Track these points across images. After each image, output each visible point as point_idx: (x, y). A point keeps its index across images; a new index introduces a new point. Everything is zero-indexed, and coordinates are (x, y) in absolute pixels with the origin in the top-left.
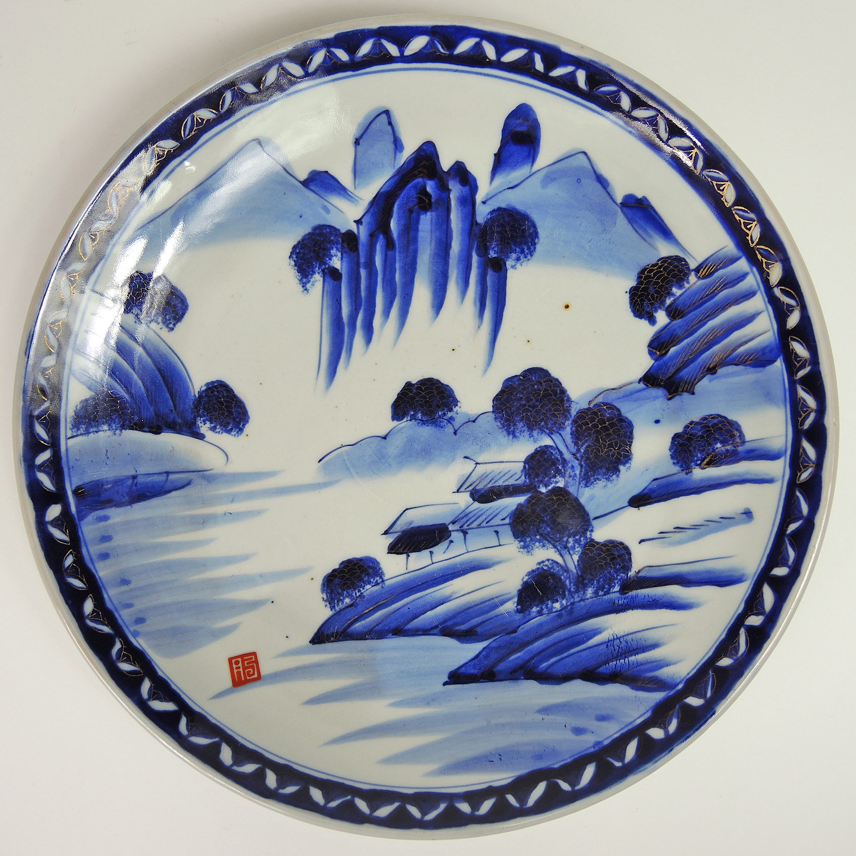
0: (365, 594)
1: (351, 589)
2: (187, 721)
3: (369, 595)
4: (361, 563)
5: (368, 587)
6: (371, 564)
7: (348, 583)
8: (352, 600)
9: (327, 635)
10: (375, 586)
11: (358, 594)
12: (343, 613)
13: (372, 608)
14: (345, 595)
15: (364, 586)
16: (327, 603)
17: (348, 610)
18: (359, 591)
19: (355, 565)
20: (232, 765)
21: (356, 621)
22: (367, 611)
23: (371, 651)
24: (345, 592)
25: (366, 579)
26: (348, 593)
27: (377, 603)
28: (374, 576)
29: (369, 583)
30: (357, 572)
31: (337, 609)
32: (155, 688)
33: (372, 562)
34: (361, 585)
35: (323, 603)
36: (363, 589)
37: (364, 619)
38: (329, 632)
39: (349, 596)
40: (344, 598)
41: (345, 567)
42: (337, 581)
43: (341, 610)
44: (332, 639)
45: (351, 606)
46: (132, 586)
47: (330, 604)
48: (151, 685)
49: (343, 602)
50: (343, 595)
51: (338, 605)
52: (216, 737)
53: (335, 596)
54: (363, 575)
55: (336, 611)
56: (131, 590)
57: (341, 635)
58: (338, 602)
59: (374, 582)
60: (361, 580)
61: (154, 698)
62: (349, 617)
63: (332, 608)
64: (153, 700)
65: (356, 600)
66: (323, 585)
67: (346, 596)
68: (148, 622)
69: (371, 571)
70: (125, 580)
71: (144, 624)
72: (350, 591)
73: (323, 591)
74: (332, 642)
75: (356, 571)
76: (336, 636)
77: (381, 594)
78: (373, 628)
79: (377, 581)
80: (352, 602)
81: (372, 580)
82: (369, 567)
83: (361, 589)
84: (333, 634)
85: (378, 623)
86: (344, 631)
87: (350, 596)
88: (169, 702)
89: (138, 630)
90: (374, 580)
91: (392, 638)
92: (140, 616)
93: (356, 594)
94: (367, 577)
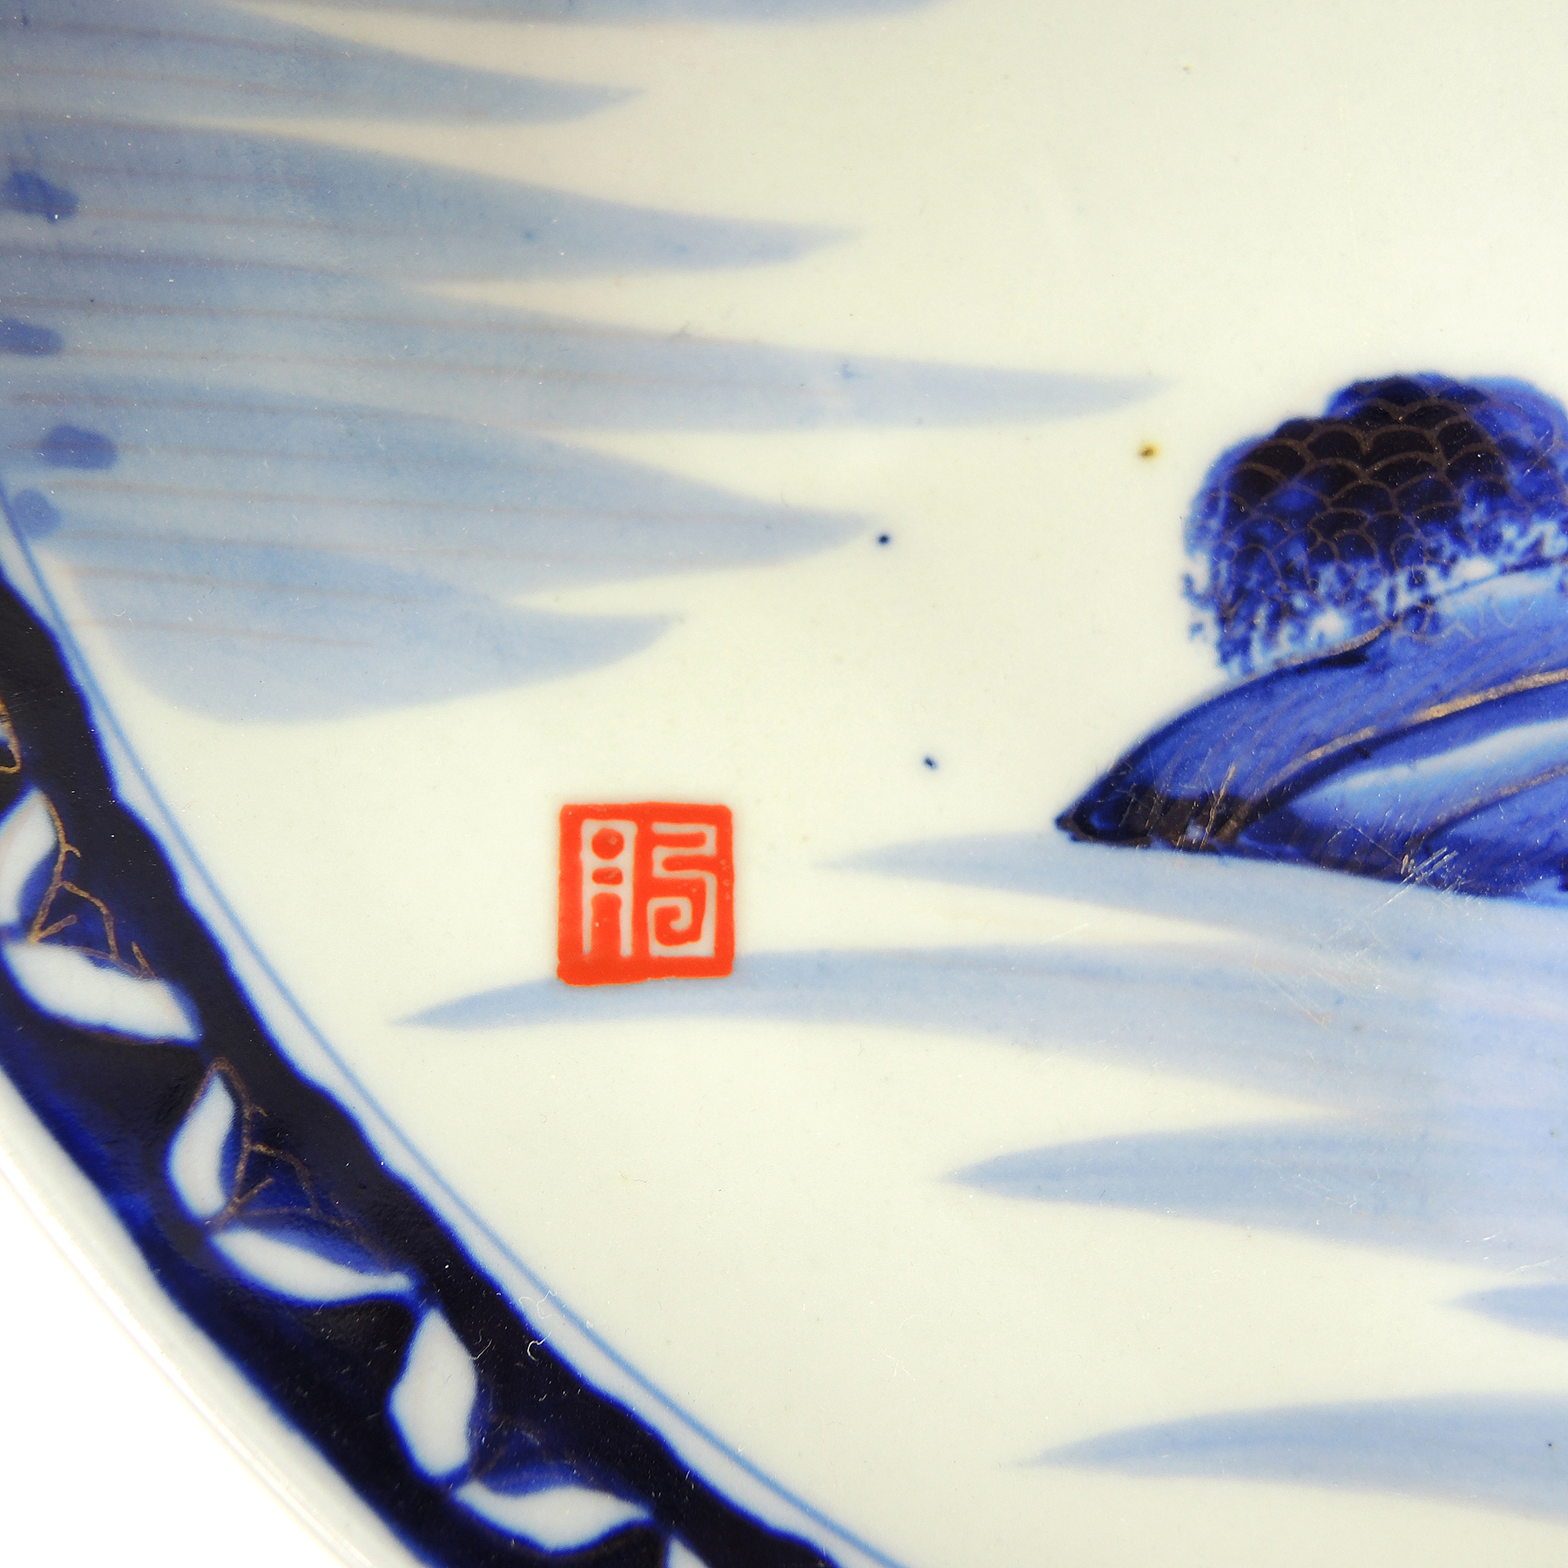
0: (1446, 607)
1: (1368, 556)
2: (238, 1122)
3: (1473, 622)
4: (1468, 414)
5: (1475, 567)
6: (1525, 435)
7: (1355, 522)
8: (1359, 626)
9: (1171, 802)
10: (1518, 568)
11: (1405, 600)
12: (1289, 693)
13: (1474, 700)
14: (1322, 590)
15: (1453, 559)
16: (1208, 617)
17: (1324, 680)
18: (1417, 581)
19: (1429, 415)
20: (459, 1477)
21: (1359, 755)
22: (1439, 711)
23: (1416, 956)
24: (1328, 574)
25: (1475, 515)
26: (1345, 579)
27: (1508, 677)
28: (1529, 507)
29: (1490, 543)
30: (1426, 467)
31: (1262, 660)
32: (75, 871)
33: (1532, 418)
34: (1435, 553)
35: (1182, 612)
36: (1445, 571)
37: (1413, 755)
38: (1190, 788)
39: (1349, 596)
40: (1315, 605)
41: (1360, 418)
42: (1294, 491)
43: (1282, 674)
44: (1194, 833)
45: (1349, 659)
46: (76, 231)
47: (1223, 621)
48: (56, 851)
49: (1302, 630)
50: (1315, 585)
51: (1270, 637)
52: (395, 1267)
53: (1262, 584)
54: (1463, 493)
55: (1247, 670)
56: (66, 256)
57: (1251, 818)
58: (1275, 620)
59: (1522, 544)
60: (1446, 518)
61: (51, 929)
62: (1318, 726)
63: (1234, 648)
64: (49, 940)
65: (1386, 632)
66: (1209, 500)
67: (1330, 596)
68: (126, 469)
69: (1514, 474)
70: (41, 185)
71: (98, 476)
72: (1361, 574)
73: (1197, 534)
74: (1190, 848)
75: (1423, 456)
76: (1221, 821)
77: (1547, 628)
78: (1453, 821)
79: (1537, 545)
80: (1357, 641)
81: (1509, 532)
82: (1514, 450)
83: (1432, 574)
84: (1206, 799)
85: (1487, 797)
86: (1280, 798)
87: (1351, 597)
88: (147, 977)
89: (52, 495)
90: (1523, 533)
91: (1553, 902)
92: (87, 418)
93: (1392, 595)
94: (1481, 508)
